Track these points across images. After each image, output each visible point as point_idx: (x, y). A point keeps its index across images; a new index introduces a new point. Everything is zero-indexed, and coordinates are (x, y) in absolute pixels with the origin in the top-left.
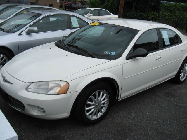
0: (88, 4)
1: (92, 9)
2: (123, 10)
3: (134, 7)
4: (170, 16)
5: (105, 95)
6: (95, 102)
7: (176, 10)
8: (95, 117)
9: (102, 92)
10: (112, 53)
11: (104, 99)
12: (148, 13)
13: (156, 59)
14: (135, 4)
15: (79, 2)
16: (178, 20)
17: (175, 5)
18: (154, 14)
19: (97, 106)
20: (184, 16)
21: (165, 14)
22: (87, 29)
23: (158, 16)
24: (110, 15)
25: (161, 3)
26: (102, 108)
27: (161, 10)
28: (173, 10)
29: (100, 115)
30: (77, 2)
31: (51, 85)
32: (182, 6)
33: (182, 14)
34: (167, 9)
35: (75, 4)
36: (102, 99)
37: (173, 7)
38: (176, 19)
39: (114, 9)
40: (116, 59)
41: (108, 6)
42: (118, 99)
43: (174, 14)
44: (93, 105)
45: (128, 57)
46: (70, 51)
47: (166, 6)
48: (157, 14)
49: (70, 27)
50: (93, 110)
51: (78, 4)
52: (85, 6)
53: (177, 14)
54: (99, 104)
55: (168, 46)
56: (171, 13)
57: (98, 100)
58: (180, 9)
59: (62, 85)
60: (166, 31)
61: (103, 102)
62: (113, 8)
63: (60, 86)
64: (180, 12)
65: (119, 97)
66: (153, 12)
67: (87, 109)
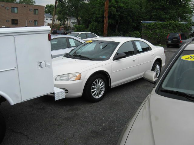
0: (72, 29)
1: (80, 33)
2: (107, 32)
3: (117, 29)
4: (152, 34)
5: (102, 82)
6: (97, 86)
7: (156, 28)
8: (97, 97)
9: (100, 80)
10: (104, 57)
11: (102, 85)
12: (130, 33)
13: (133, 60)
14: (118, 26)
15: (63, 27)
16: (159, 37)
17: (155, 24)
18: (136, 34)
19: (98, 89)
20: (163, 33)
21: (146, 33)
22: (82, 47)
23: (141, 35)
24: (96, 37)
25: (142, 22)
26: (101, 91)
27: (143, 29)
28: (153, 29)
29: (100, 96)
30: (60, 28)
31: (71, 76)
32: (161, 24)
33: (162, 31)
34: (148, 27)
35: (59, 30)
36: (101, 85)
37: (152, 25)
38: (157, 36)
39: (98, 32)
40: (106, 60)
41: (93, 29)
42: (110, 86)
43: (155, 32)
44: (96, 88)
45: (114, 59)
46: (77, 59)
47: (146, 25)
48: (139, 33)
49: (69, 46)
50: (96, 91)
51: (62, 29)
52: (69, 31)
53: (157, 32)
54: (99, 88)
55: (141, 52)
56: (151, 31)
57: (98, 85)
58: (159, 27)
59: (77, 75)
60: (139, 43)
61: (101, 87)
62: (98, 30)
63: (76, 76)
64: (159, 30)
65: (111, 85)
66: (135, 32)
67: (92, 91)
